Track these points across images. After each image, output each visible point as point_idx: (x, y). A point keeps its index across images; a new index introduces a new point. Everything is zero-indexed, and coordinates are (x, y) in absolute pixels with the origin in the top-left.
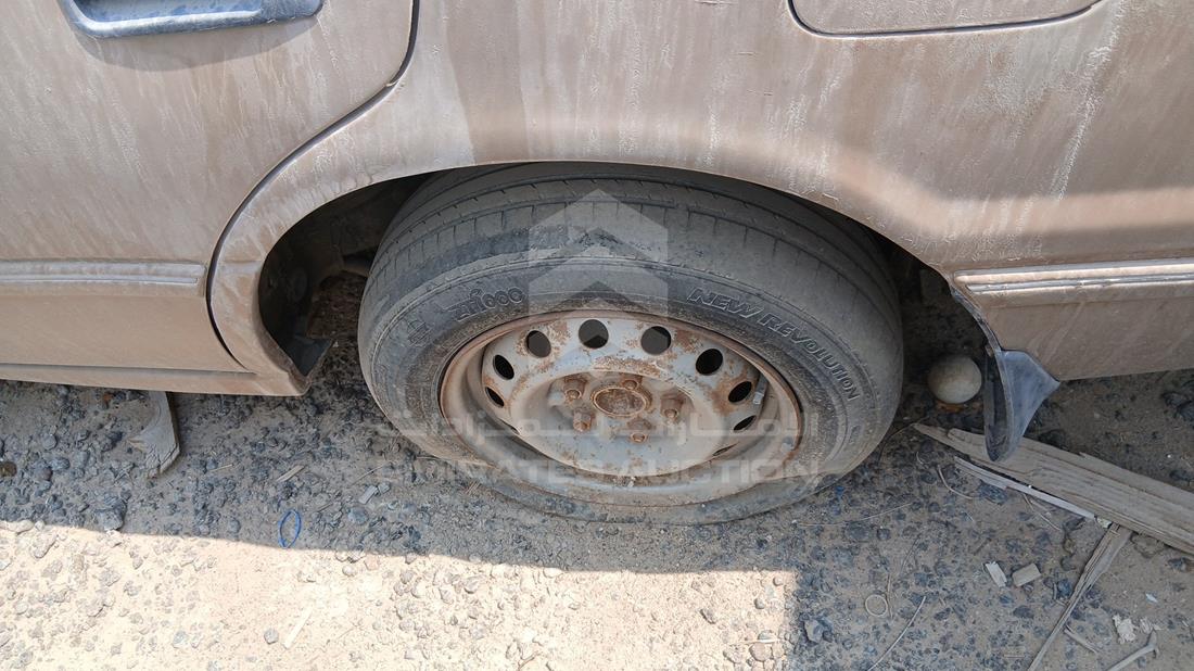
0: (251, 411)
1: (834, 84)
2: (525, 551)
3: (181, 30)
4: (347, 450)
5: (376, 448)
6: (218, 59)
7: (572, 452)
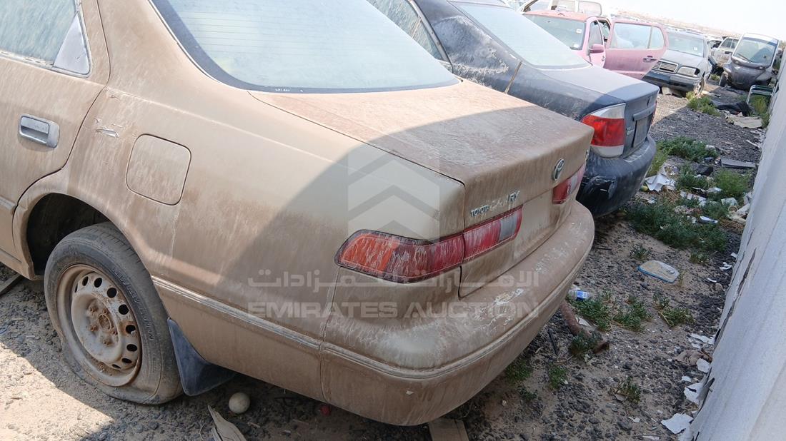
0: (28, 300)
1: (130, 203)
2: (54, 376)
3: (33, 141)
4: (40, 324)
5: (48, 327)
6: (36, 150)
7: (84, 339)
